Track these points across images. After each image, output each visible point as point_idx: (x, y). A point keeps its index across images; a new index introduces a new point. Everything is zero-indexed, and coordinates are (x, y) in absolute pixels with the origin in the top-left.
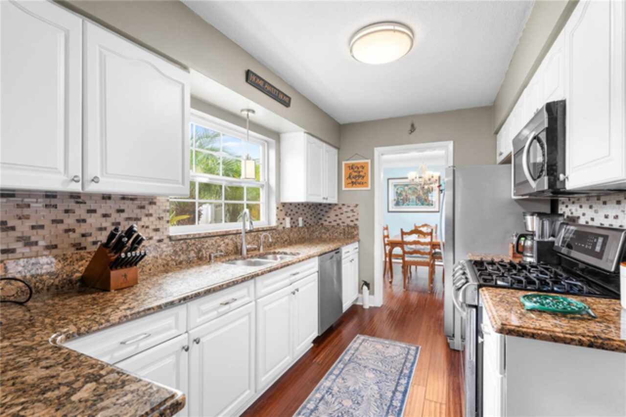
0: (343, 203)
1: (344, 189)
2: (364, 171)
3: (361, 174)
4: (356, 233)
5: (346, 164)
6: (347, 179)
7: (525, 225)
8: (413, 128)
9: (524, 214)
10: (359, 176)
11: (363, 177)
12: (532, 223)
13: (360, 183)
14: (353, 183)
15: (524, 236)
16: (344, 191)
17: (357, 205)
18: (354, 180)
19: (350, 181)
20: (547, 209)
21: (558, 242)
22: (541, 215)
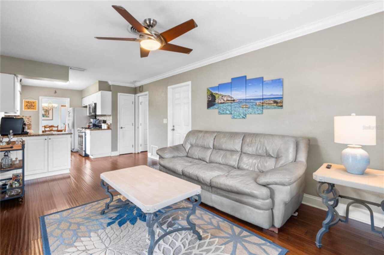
0: (23, 115)
1: (23, 110)
2: (35, 104)
3: (33, 105)
4: (30, 127)
5: (24, 101)
6: (26, 106)
7: (90, 121)
8: (56, 92)
9: (90, 119)
10: (32, 106)
11: (34, 106)
12: (92, 120)
13: (32, 108)
14: (28, 108)
15: (90, 123)
16: (24, 111)
17: (30, 117)
18: (29, 107)
19: (27, 107)
20: (94, 117)
21: (96, 123)
22: (93, 119)
